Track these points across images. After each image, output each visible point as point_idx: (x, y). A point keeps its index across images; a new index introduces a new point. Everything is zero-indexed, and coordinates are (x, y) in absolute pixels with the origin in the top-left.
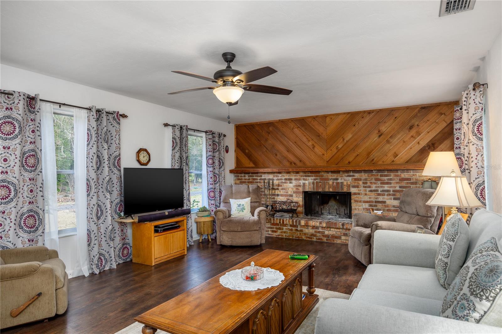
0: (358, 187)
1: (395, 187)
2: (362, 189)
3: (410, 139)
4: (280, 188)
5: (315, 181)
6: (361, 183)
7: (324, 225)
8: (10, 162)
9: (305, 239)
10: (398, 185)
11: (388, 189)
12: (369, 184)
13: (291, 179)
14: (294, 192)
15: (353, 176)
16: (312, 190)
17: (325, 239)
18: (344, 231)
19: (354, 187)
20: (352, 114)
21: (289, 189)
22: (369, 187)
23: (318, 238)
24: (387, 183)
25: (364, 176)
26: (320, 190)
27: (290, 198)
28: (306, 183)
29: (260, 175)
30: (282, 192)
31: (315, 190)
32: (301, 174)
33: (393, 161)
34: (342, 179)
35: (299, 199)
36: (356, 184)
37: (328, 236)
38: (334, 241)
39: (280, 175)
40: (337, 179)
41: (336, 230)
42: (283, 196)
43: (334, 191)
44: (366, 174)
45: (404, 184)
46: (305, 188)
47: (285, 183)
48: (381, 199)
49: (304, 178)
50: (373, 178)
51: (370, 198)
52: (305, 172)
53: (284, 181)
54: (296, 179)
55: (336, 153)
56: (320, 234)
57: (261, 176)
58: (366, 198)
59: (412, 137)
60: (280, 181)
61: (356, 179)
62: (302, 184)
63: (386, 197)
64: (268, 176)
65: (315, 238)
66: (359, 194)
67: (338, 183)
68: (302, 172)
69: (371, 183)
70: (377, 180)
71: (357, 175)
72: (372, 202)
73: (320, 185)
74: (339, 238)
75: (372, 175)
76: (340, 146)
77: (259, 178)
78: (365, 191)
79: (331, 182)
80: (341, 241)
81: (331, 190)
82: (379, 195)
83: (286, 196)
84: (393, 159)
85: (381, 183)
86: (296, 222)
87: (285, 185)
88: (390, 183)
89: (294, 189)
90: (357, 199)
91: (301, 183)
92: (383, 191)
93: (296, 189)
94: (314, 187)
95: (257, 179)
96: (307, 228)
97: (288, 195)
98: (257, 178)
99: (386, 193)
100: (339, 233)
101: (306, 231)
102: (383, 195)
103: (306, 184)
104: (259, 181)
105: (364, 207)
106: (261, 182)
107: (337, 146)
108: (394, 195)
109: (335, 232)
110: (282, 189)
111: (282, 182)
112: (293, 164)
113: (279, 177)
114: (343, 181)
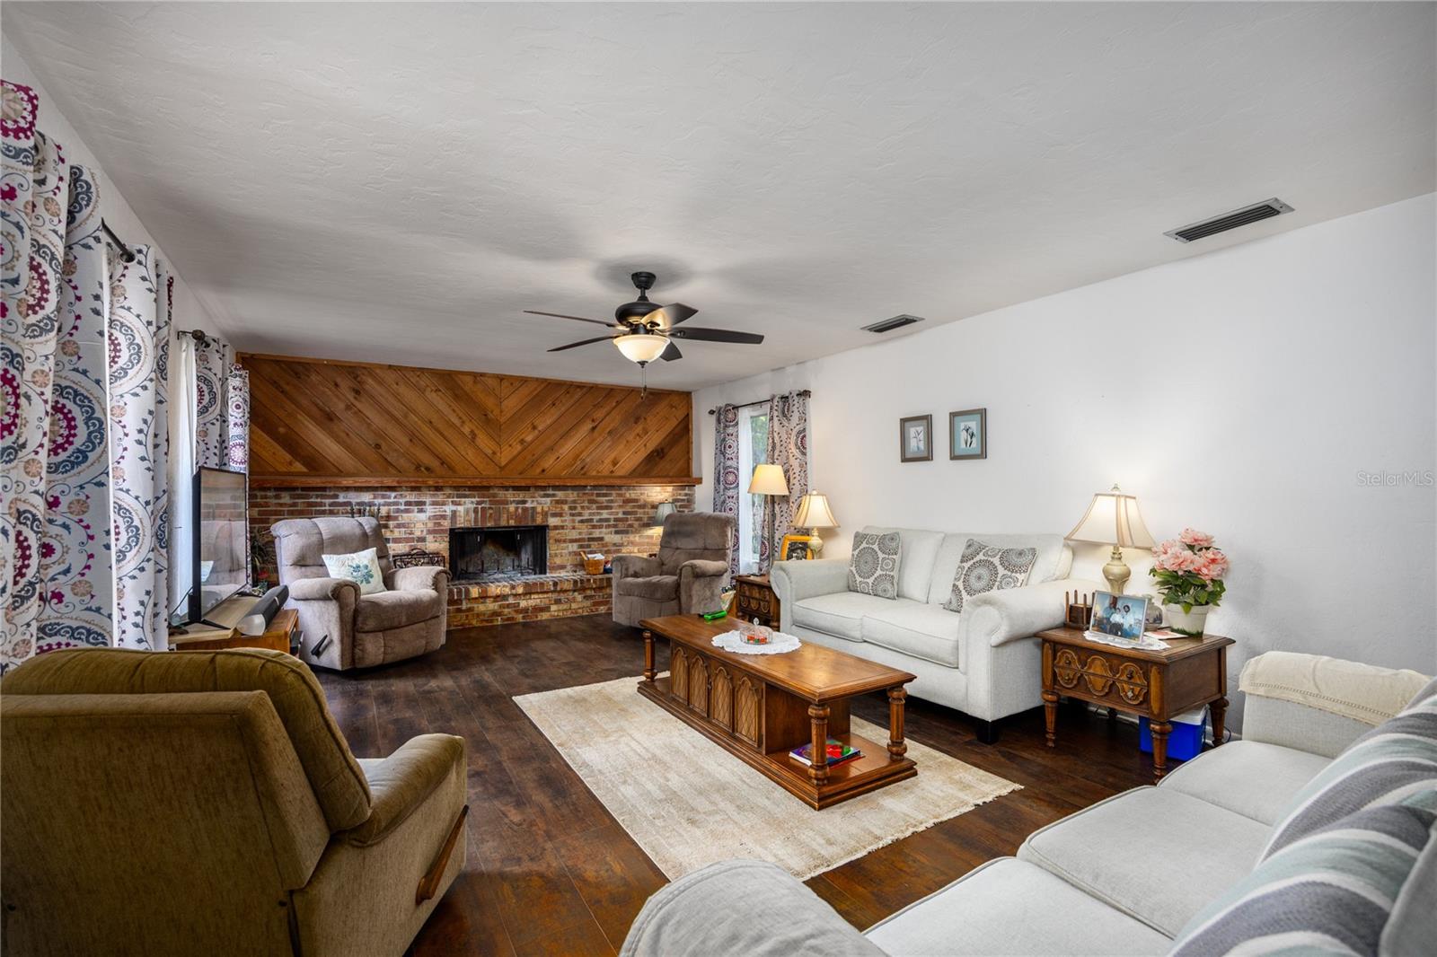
0: (560, 515)
1: (617, 513)
2: (568, 518)
3: (635, 438)
4: (391, 523)
5: (480, 507)
6: (566, 507)
7: (520, 590)
8: (66, 556)
9: (479, 625)
10: (621, 510)
11: (608, 516)
12: (579, 510)
13: (423, 503)
14: (430, 532)
15: (554, 495)
16: (473, 525)
17: (519, 618)
18: (554, 596)
19: (554, 515)
20: (549, 383)
21: (417, 525)
22: (580, 514)
23: (505, 617)
24: (607, 508)
25: (571, 495)
26: (489, 525)
27: (419, 545)
28: (460, 512)
29: (332, 493)
30: (397, 533)
31: (480, 523)
32: (448, 491)
33: (612, 472)
34: (533, 501)
35: (442, 545)
36: (558, 511)
37: (525, 610)
38: (537, 617)
39: (393, 494)
40: (524, 502)
41: (541, 596)
42: (400, 542)
43: (518, 524)
44: (575, 493)
45: (628, 509)
46: (456, 523)
47: (407, 511)
48: (597, 533)
49: (455, 499)
50: (586, 498)
51: (580, 533)
52: (456, 488)
53: (403, 507)
54: (434, 503)
55: (520, 453)
56: (510, 610)
57: (337, 497)
58: (574, 535)
59: (638, 435)
60: (392, 508)
61: (558, 502)
62: (449, 513)
63: (604, 530)
64: (357, 497)
65: (499, 619)
66: (562, 527)
67: (525, 510)
68: (451, 487)
69: (583, 508)
70: (591, 502)
71: (560, 495)
72: (582, 540)
73: (491, 514)
74: (546, 609)
75: (584, 494)
76: (529, 438)
77: (327, 501)
78: (573, 521)
79: (512, 508)
80: (551, 616)
81: (512, 523)
82: (594, 527)
83: (407, 540)
84: (612, 469)
85: (598, 508)
86: (459, 592)
87: (405, 518)
88: (611, 508)
89: (430, 525)
90: (558, 537)
91: (448, 511)
92: (601, 520)
93: (435, 523)
94: (476, 519)
95: (321, 504)
96: (482, 603)
97: (413, 538)
98: (323, 501)
99: (605, 524)
100: (547, 601)
101: (481, 608)
102: (601, 527)
103: (458, 514)
104: (327, 508)
105: (571, 549)
106: (336, 511)
107: (521, 438)
108: (615, 526)
109: (538, 601)
110: (399, 526)
111: (398, 511)
112: (423, 469)
113: (389, 498)
114: (534, 505)
